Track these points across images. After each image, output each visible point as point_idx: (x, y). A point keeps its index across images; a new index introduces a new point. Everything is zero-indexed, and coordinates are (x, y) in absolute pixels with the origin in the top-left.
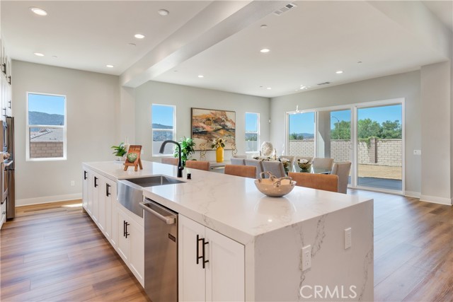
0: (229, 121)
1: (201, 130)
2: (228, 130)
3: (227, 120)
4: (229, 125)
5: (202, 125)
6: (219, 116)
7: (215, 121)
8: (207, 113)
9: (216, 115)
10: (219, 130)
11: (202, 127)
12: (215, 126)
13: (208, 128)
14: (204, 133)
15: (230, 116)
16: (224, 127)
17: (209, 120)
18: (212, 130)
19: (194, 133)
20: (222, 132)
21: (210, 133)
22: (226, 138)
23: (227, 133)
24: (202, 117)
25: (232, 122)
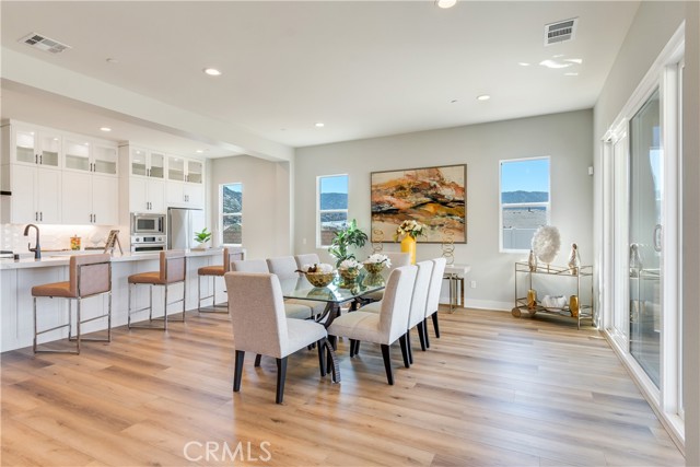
0: (449, 186)
1: (386, 207)
2: (444, 204)
3: (443, 184)
4: (448, 193)
5: (389, 198)
6: (423, 179)
7: (415, 190)
8: (399, 177)
9: (416, 178)
10: (423, 204)
11: (389, 202)
12: (414, 199)
13: (400, 204)
14: (393, 212)
15: (448, 175)
16: (435, 199)
17: (402, 188)
18: (409, 205)
19: (373, 214)
20: (430, 208)
21: (404, 212)
22: (438, 220)
23: (443, 211)
24: (387, 185)
25: (457, 187)
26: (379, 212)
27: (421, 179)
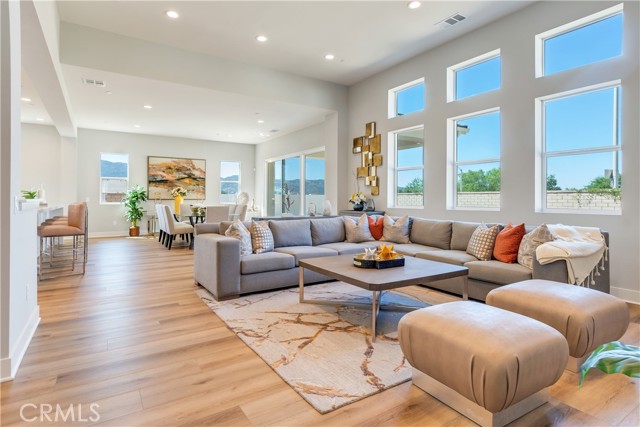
0: (197, 170)
1: (159, 178)
2: (195, 179)
3: (194, 169)
4: (197, 174)
5: (162, 173)
6: (183, 164)
7: (178, 170)
8: (168, 161)
9: (179, 163)
10: (183, 178)
11: (161, 175)
12: (178, 175)
13: (169, 177)
14: (164, 182)
15: (197, 164)
16: (190, 176)
17: (170, 168)
18: (174, 178)
19: (150, 182)
20: (187, 181)
21: (171, 182)
22: (191, 187)
23: (194, 182)
24: (161, 166)
25: (201, 171)
26: (153, 181)
27: (182, 164)
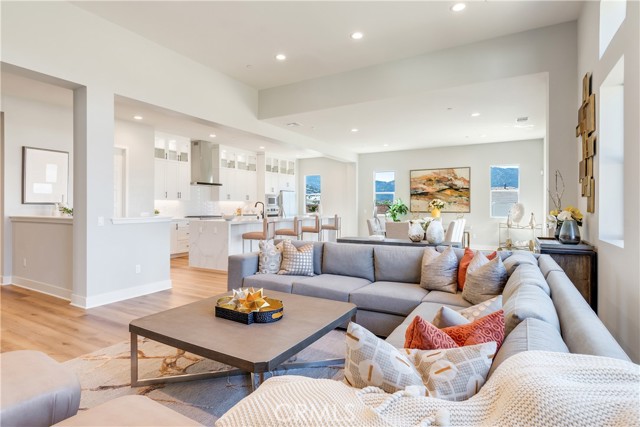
0: (460, 179)
1: (420, 191)
2: (457, 190)
3: (456, 178)
4: (459, 184)
5: (422, 186)
6: (444, 174)
7: (439, 181)
8: (429, 174)
9: (439, 174)
10: (444, 190)
11: (422, 188)
12: (438, 187)
13: (429, 189)
14: (425, 194)
15: (459, 173)
16: (451, 187)
17: (430, 180)
18: (435, 190)
19: (412, 195)
20: (448, 192)
21: (432, 194)
22: (453, 199)
23: (456, 194)
24: (421, 178)
25: (464, 180)
26: (415, 194)
27: (442, 175)
